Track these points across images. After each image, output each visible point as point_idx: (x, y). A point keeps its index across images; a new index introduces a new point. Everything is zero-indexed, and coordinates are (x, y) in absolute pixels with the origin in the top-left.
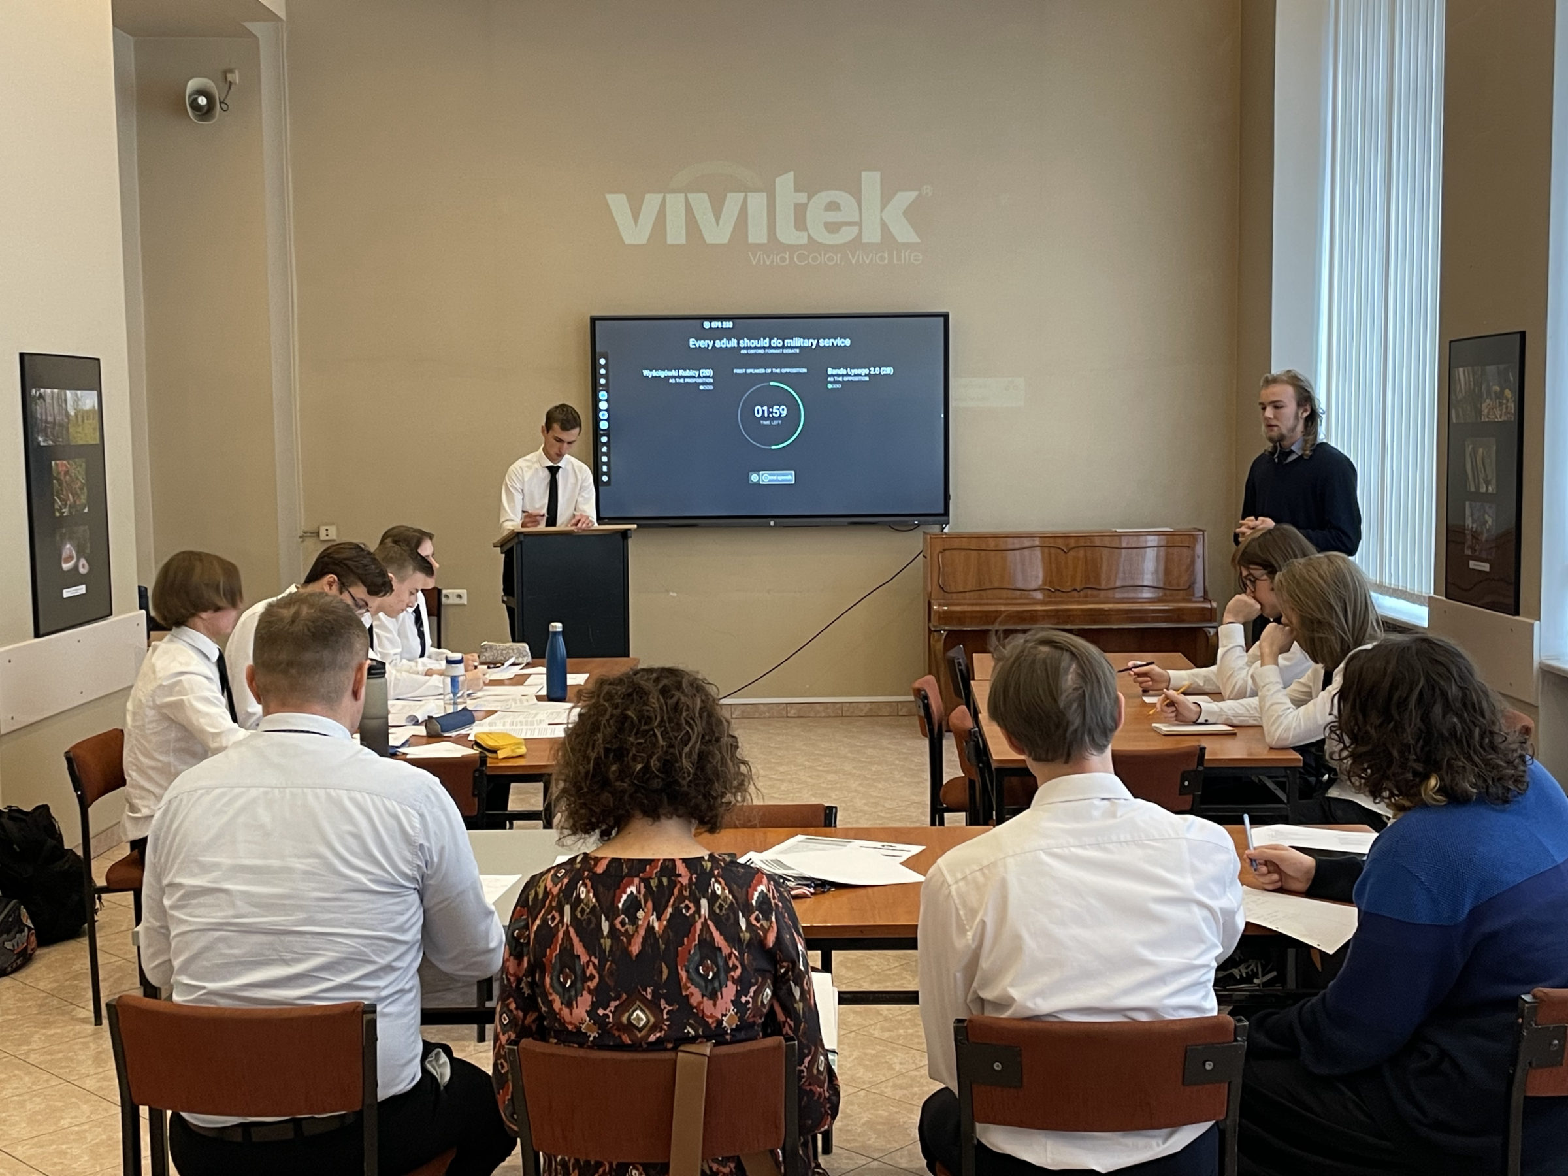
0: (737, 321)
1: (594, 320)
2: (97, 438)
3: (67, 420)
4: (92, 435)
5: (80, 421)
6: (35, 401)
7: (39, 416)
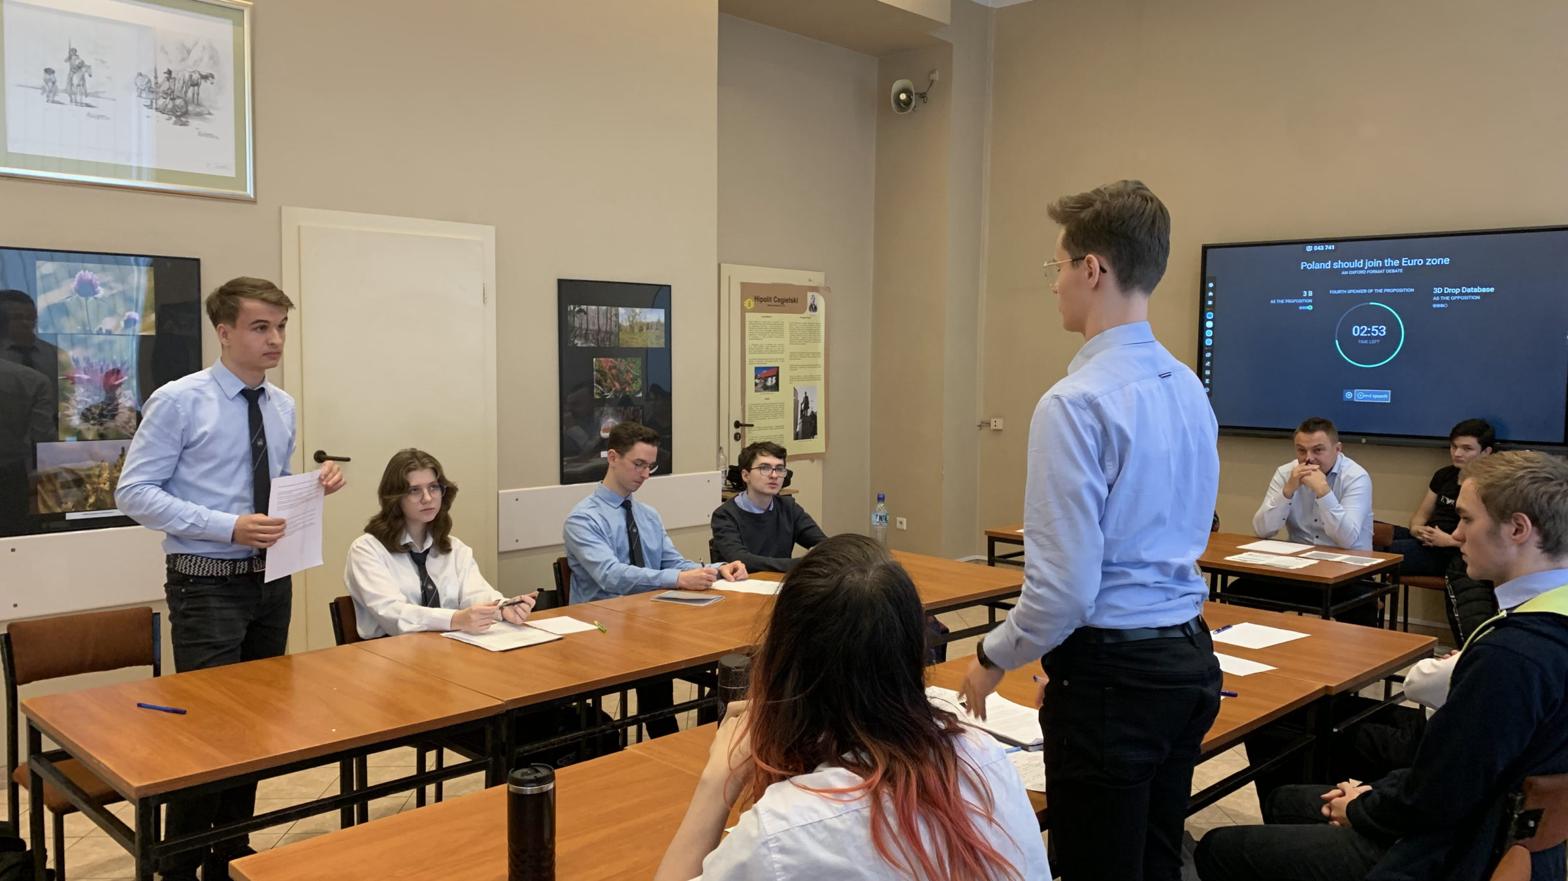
0: (1339, 244)
1: (1205, 249)
2: (661, 343)
3: (617, 329)
4: (654, 341)
5: (636, 330)
6: (573, 314)
7: (577, 325)
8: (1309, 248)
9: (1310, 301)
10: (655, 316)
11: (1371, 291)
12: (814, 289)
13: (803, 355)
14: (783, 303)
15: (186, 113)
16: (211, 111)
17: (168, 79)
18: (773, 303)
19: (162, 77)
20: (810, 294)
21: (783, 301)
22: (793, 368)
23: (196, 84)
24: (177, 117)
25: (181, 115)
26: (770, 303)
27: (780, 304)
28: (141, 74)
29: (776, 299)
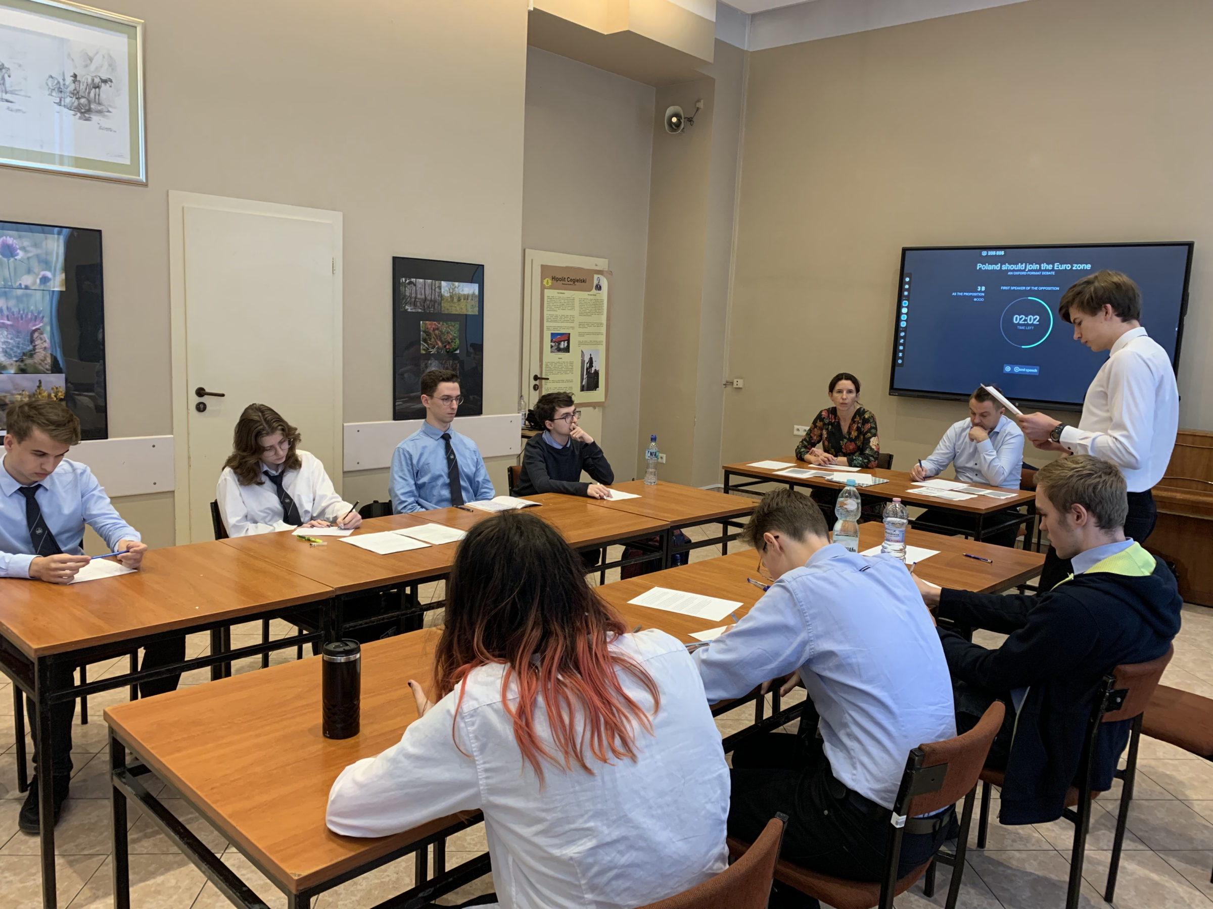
0: (1008, 250)
1: (905, 250)
2: (475, 311)
3: (440, 299)
4: (471, 309)
5: (455, 300)
6: (405, 285)
7: (408, 294)
8: (984, 253)
9: (983, 294)
10: (470, 289)
11: (1029, 288)
12: (600, 272)
13: (589, 324)
14: (574, 282)
15: (89, 111)
16: (110, 109)
17: (74, 82)
18: (567, 282)
19: (69, 80)
20: (596, 276)
21: (574, 281)
22: (581, 334)
23: (98, 87)
24: (82, 113)
25: (85, 111)
26: (564, 282)
27: (572, 283)
28: (51, 77)
29: (569, 280)
